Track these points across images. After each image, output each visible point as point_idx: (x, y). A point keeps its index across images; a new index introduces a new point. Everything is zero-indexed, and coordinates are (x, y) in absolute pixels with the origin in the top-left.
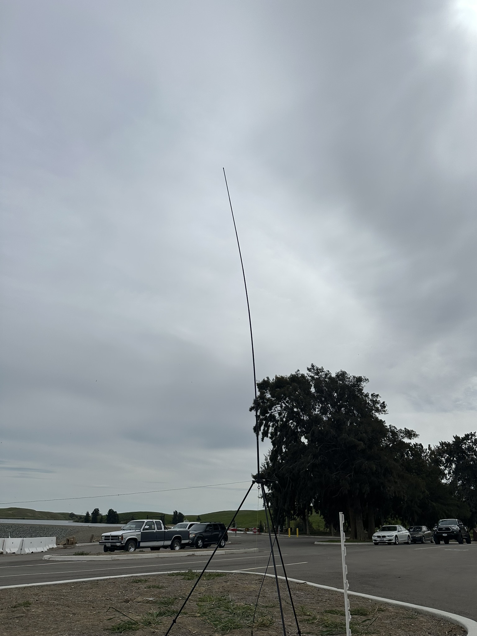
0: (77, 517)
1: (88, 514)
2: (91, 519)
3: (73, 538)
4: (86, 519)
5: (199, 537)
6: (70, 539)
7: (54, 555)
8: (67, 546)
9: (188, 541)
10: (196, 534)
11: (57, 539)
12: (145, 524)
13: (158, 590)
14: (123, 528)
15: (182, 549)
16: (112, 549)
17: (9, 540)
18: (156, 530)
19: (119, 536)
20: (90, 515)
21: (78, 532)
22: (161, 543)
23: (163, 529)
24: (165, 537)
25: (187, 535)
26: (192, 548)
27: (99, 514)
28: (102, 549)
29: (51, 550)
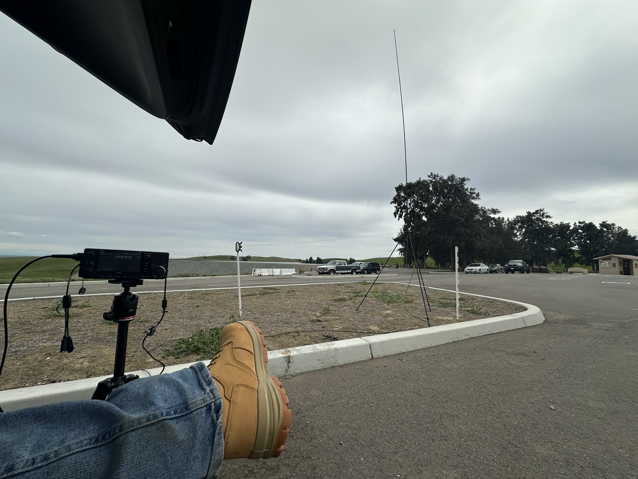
0: (302, 261)
1: (307, 259)
2: (309, 262)
3: (302, 269)
4: (307, 262)
5: (365, 269)
7: (297, 276)
8: (301, 272)
9: (359, 271)
10: (363, 268)
11: (295, 270)
12: (337, 263)
13: (351, 288)
14: (326, 265)
15: (356, 274)
16: (323, 273)
17: (275, 270)
18: (343, 265)
19: (325, 268)
20: (308, 260)
21: (304, 267)
22: (346, 271)
23: (347, 265)
24: (348, 268)
25: (359, 268)
26: (362, 274)
27: (312, 260)
28: (318, 273)
29: (294, 274)
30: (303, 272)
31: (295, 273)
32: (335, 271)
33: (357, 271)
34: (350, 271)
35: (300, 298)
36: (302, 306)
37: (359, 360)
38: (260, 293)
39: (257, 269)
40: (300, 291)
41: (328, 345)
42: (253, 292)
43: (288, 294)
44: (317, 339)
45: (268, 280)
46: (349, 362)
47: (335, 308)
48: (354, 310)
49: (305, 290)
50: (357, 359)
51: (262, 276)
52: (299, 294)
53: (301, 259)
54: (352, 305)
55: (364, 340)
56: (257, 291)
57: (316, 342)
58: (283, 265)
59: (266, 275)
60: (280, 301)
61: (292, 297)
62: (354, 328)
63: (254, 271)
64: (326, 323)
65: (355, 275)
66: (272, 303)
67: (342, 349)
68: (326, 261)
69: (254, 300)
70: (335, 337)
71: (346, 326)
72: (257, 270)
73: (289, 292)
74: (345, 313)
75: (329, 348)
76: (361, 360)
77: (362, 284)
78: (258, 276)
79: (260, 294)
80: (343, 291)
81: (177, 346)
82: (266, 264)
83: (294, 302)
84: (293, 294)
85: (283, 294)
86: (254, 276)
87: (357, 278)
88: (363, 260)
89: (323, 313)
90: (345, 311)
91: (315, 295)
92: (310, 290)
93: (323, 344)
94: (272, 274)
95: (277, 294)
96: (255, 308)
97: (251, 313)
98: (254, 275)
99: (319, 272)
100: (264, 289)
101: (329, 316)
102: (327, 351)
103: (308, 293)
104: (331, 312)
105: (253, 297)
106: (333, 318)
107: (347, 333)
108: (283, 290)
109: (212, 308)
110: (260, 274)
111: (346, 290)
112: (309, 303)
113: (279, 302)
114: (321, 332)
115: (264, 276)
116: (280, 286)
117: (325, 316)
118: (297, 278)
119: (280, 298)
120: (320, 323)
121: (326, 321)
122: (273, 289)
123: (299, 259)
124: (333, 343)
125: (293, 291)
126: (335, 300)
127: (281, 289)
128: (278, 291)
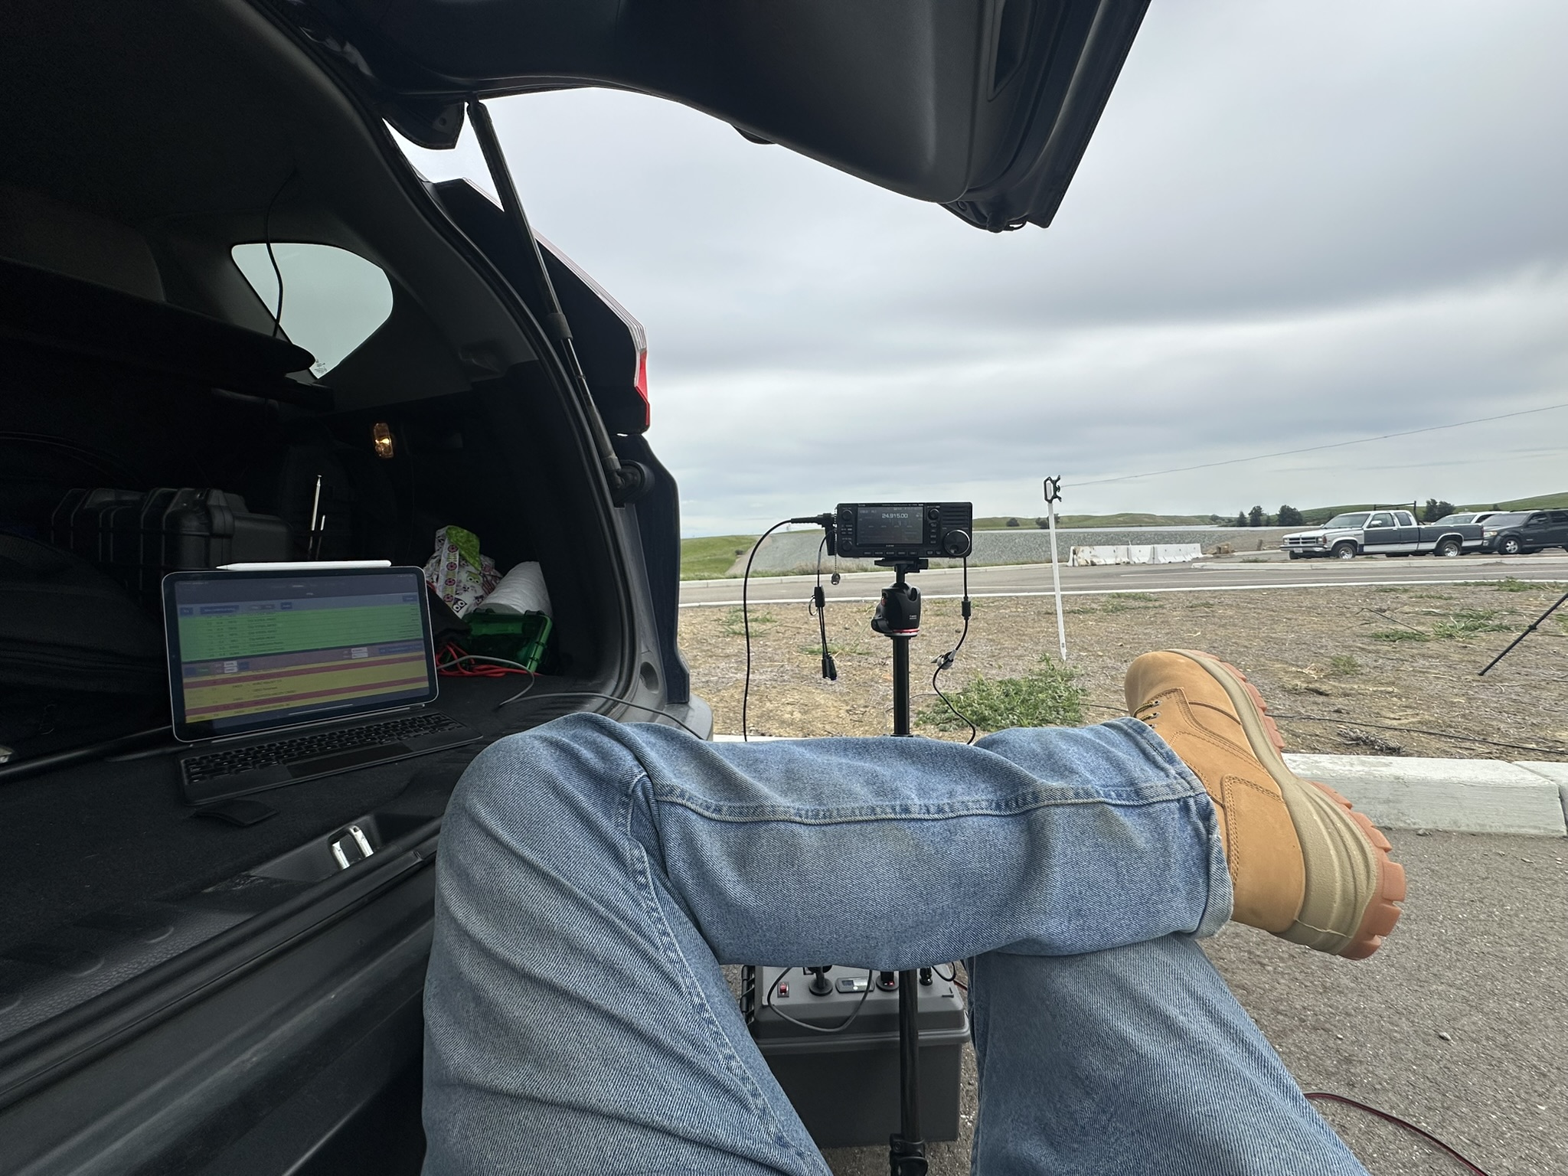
0: (1223, 520)
1: (1242, 515)
2: (1248, 521)
3: (1227, 545)
4: (1241, 522)
5: (1514, 536)
6: (1222, 547)
7: (1209, 565)
8: (1221, 553)
9: (1479, 543)
10: (1499, 532)
11: (1202, 547)
12: (1370, 519)
13: (1445, 602)
14: (1321, 528)
15: (1462, 554)
16: (1309, 555)
17: (1135, 549)
18: (1398, 526)
19: (1317, 538)
20: (1247, 516)
21: (1233, 537)
22: (1413, 547)
23: (1415, 525)
24: (1419, 536)
25: (1478, 533)
26: (1490, 553)
27: (1261, 515)
28: (1287, 556)
29: (1197, 560)
30: (1227, 552)
31: (1201, 556)
32: (1362, 546)
33: (1465, 544)
34: (1432, 546)
35: (1235, 625)
36: (1246, 647)
37: (1503, 830)
38: (1105, 607)
39: (1082, 548)
40: (1232, 606)
41: (1363, 763)
42: (1083, 604)
43: (1190, 613)
44: (1318, 741)
45: (1118, 575)
46: (1457, 829)
47: (1381, 661)
48: (1470, 673)
49: (1249, 603)
50: (1496, 825)
51: (1096, 565)
52: (1230, 613)
53: (1220, 516)
54: (1456, 657)
55: (1530, 771)
56: (1095, 603)
57: (1316, 749)
58: (1156, 534)
59: (1108, 563)
60: (1168, 631)
61: (1206, 623)
62: (1477, 729)
63: (1074, 553)
64: (1346, 702)
65: (1453, 558)
66: (1145, 634)
67: (1425, 783)
68: (1323, 517)
69: (1091, 623)
70: (1392, 744)
71: (1437, 718)
72: (1083, 551)
73: (1191, 607)
74: (1427, 678)
75: (1367, 773)
76: (1512, 830)
77: (1497, 588)
78: (1086, 566)
79: (1105, 610)
80: (1408, 610)
81: (936, 706)
82: (1106, 534)
83: (1216, 634)
84: (1207, 612)
85: (1175, 613)
86: (1073, 566)
87: (1467, 568)
88: (1495, 505)
89: (1329, 671)
90: (1424, 672)
91: (1289, 619)
92: (1267, 604)
93: (1346, 758)
94: (1126, 560)
95: (1157, 611)
96: (1098, 642)
97: (1091, 654)
98: (1075, 562)
99: (1292, 553)
100: (1114, 597)
101: (1354, 683)
102: (1361, 779)
103: (1260, 611)
104: (1363, 672)
105: (1087, 616)
106: (1375, 689)
107: (1443, 739)
108: (1171, 601)
109: (990, 637)
110: (1092, 562)
111: (1419, 607)
112: (1268, 640)
113: (1168, 633)
114: (1333, 724)
115: (1103, 565)
116: (1160, 592)
117: (1340, 682)
118: (1209, 570)
119: (1167, 622)
120: (1321, 699)
121: (1346, 695)
122: (1140, 598)
123: (1211, 514)
124: (1383, 761)
125: (1208, 605)
126: (1377, 637)
127: (1165, 598)
128: (1157, 604)
